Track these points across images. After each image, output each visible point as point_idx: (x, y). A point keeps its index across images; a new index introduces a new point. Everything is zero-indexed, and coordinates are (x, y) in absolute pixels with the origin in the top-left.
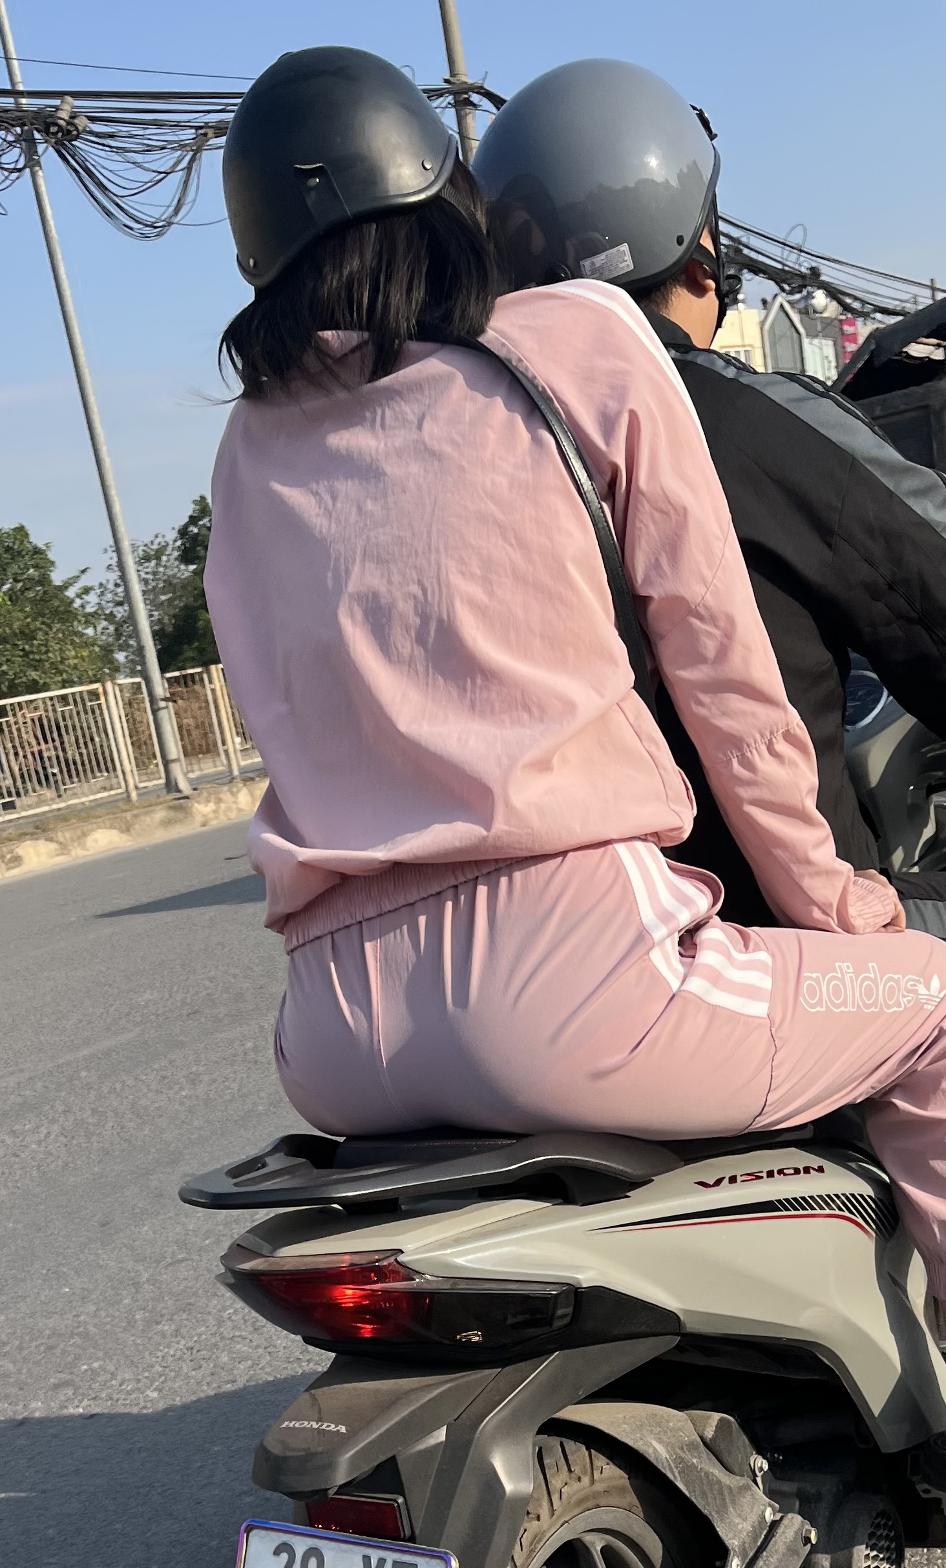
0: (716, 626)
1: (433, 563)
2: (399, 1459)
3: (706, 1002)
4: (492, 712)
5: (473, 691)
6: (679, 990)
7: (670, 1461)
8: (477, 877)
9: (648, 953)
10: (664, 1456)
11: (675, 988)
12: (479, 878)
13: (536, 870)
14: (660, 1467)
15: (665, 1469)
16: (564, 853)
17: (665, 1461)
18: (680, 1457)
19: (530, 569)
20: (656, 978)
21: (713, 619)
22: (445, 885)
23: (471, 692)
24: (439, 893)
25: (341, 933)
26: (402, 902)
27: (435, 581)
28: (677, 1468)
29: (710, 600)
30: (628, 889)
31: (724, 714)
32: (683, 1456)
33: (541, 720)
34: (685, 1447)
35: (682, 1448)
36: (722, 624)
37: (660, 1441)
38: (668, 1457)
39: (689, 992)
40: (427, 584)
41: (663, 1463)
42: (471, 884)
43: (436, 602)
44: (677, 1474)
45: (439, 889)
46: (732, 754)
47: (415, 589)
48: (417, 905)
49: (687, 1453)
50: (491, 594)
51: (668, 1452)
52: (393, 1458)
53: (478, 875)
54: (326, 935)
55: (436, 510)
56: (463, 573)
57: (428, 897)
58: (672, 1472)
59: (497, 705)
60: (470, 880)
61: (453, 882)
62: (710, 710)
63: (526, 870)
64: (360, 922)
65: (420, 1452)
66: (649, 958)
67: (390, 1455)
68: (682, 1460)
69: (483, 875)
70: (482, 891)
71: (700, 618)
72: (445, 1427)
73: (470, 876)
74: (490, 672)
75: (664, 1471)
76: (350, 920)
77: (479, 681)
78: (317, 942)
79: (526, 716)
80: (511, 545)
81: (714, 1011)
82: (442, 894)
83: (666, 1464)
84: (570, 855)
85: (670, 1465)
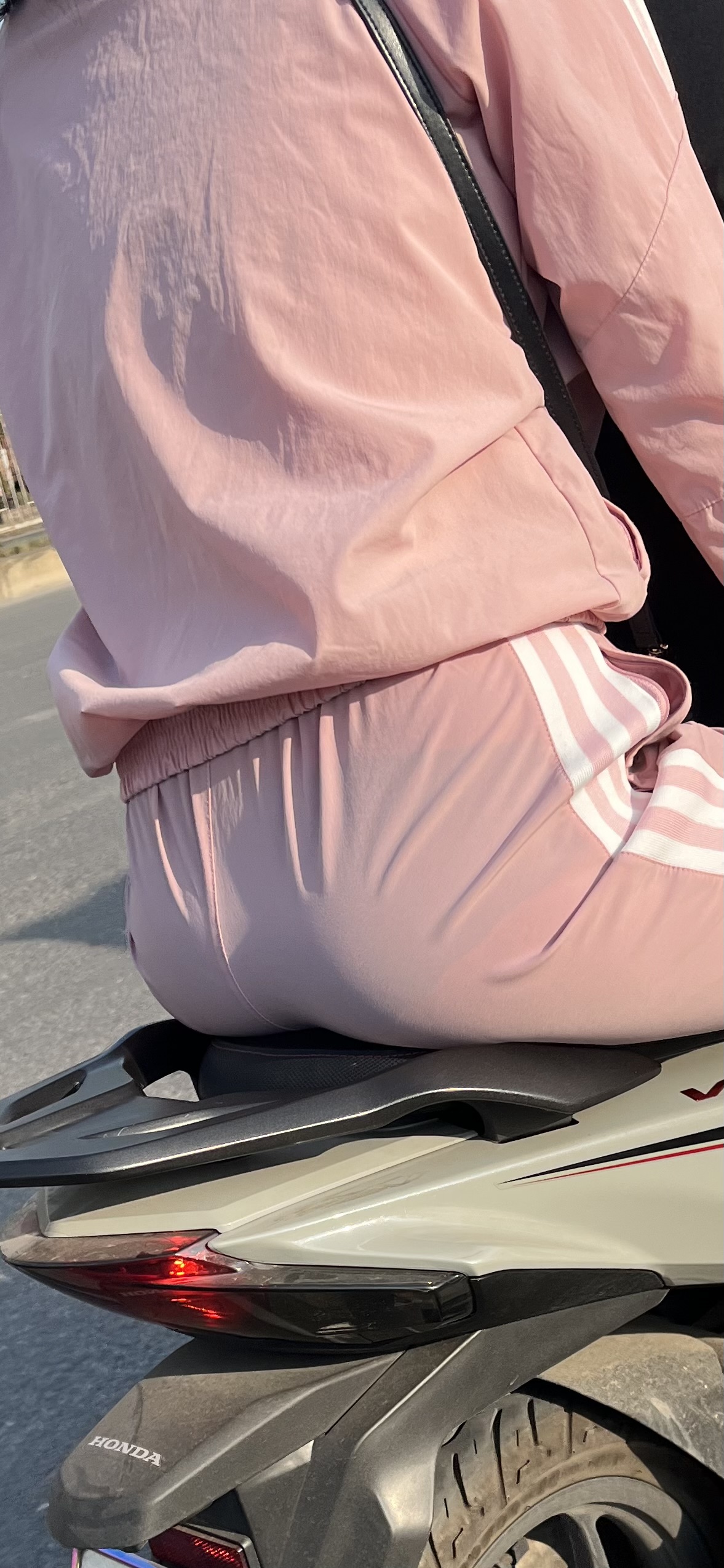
0: (660, 320)
1: (214, 249)
2: (240, 1492)
3: (662, 865)
4: (317, 469)
5: (287, 442)
6: (619, 851)
7: (678, 1423)
8: (319, 706)
9: (568, 801)
10: (668, 1417)
11: (612, 849)
12: (322, 707)
13: (396, 689)
14: (662, 1433)
15: (669, 1434)
16: (435, 666)
17: (669, 1423)
18: (693, 1414)
19: (354, 246)
20: (585, 837)
21: (652, 309)
22: (280, 719)
23: (284, 442)
24: (276, 728)
25: (168, 783)
26: (231, 743)
27: (218, 276)
28: (687, 1429)
29: (645, 280)
30: (532, 709)
31: (687, 446)
32: (699, 1412)
33: (386, 474)
34: (703, 1401)
35: (698, 1402)
36: (669, 314)
37: (665, 1397)
38: (674, 1418)
39: (634, 854)
40: (209, 283)
41: (666, 1427)
42: (314, 714)
43: (222, 308)
44: (687, 1438)
45: (274, 724)
46: (705, 503)
47: (193, 290)
48: (251, 744)
49: (705, 1406)
50: (297, 290)
51: (675, 1411)
52: (234, 1492)
53: (321, 702)
54: (151, 787)
55: (214, 162)
56: (254, 260)
57: (263, 734)
58: (680, 1436)
59: (322, 457)
60: (312, 710)
61: (290, 714)
62: (666, 442)
63: (382, 692)
64: (187, 771)
65: (274, 1482)
66: (571, 808)
67: (229, 1488)
68: (696, 1418)
69: (326, 702)
70: (327, 722)
71: (635, 309)
72: (312, 1442)
73: (310, 706)
74: (304, 409)
75: (667, 1437)
76: (174, 769)
77: (292, 425)
78: (143, 795)
79: (363, 469)
80: (322, 208)
81: (676, 875)
82: (280, 729)
83: (670, 1427)
84: (442, 666)
85: (677, 1428)
